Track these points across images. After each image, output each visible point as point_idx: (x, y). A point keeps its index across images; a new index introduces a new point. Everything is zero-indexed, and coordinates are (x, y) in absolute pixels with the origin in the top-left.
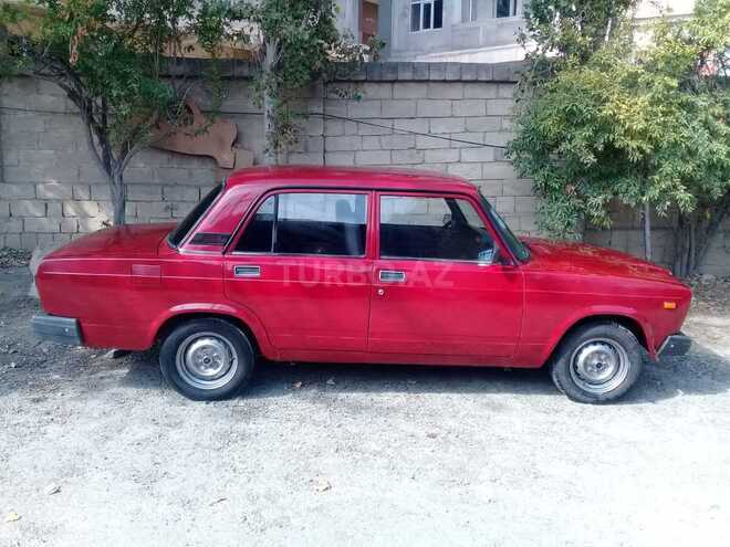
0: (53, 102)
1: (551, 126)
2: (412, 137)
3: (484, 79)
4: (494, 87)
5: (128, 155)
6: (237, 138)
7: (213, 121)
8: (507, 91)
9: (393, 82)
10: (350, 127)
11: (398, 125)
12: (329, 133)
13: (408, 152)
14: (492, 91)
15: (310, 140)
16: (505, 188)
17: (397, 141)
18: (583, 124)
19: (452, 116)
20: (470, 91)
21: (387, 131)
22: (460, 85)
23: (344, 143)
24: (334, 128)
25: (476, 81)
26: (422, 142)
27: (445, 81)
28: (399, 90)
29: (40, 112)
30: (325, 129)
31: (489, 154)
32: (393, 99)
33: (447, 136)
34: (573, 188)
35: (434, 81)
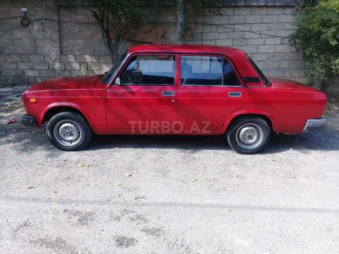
0: (82, 19)
1: (315, 27)
2: (243, 33)
3: (277, 5)
4: (282, 9)
5: (120, 42)
6: (163, 34)
7: (155, 27)
8: (288, 11)
9: (235, 7)
10: (214, 29)
11: (237, 27)
12: (204, 31)
13: (240, 40)
14: (280, 11)
15: (196, 35)
16: (285, 57)
17: (235, 35)
18: (331, 26)
19: (262, 23)
20: (270, 11)
21: (231, 30)
22: (266, 8)
23: (211, 36)
24: (207, 29)
25: (274, 6)
26: (247, 35)
27: (259, 6)
28: (237, 11)
29: (77, 23)
30: (203, 29)
31: (278, 41)
32: (234, 15)
33: (259, 32)
34: (323, 56)
35: (255, 6)
